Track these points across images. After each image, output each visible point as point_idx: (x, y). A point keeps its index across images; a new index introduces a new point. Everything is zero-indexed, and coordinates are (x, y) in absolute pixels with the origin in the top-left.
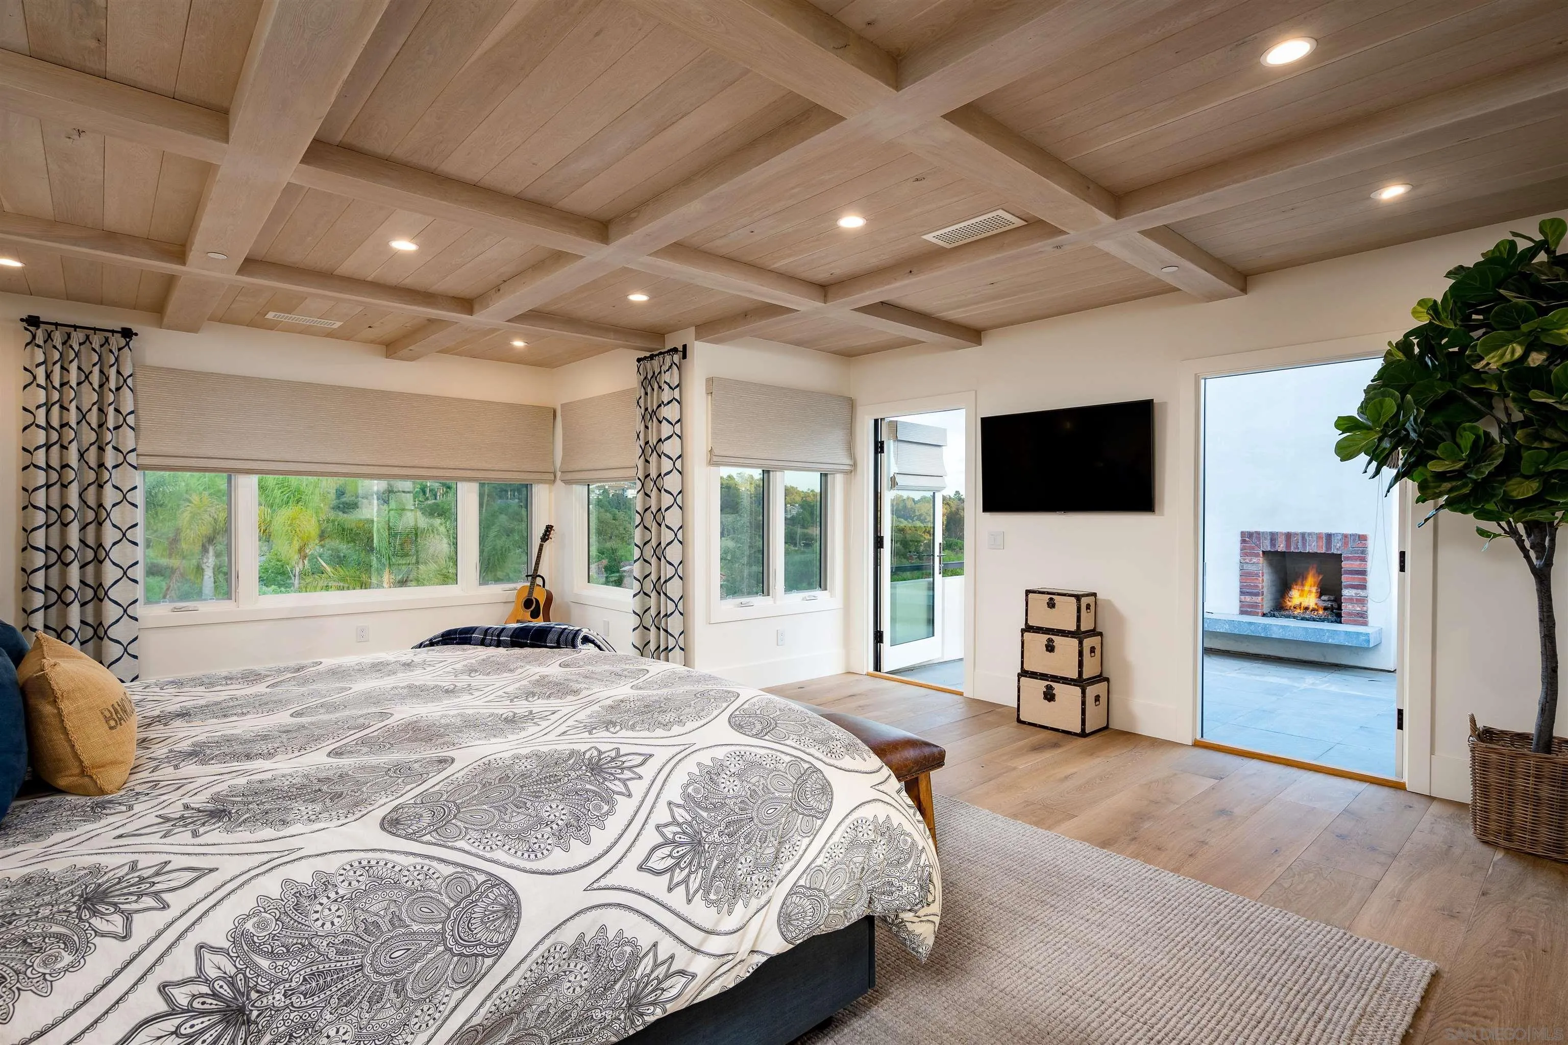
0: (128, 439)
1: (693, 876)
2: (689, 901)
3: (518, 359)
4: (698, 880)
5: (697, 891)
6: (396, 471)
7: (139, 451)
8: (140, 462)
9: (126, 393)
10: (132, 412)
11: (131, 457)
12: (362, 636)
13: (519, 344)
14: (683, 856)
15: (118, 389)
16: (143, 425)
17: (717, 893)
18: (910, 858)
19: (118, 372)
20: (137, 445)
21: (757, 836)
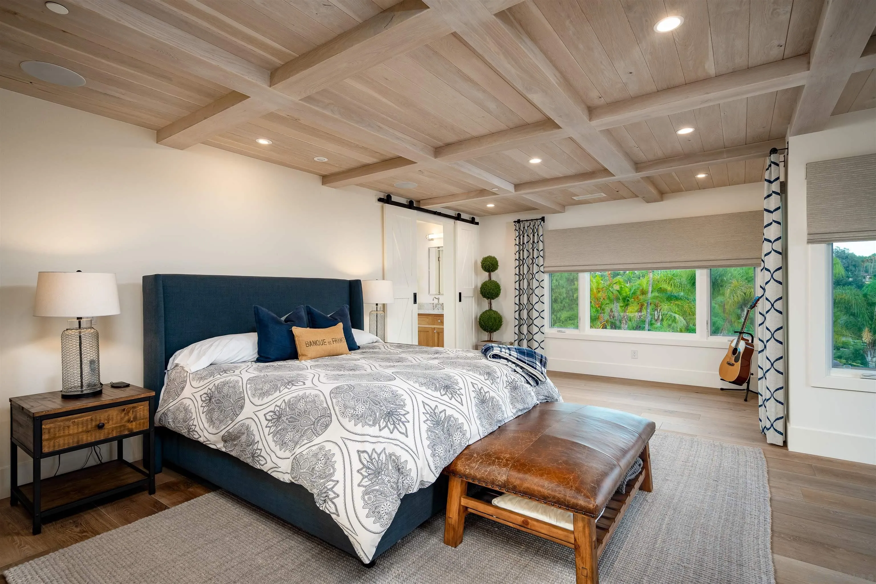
0: (541, 261)
1: (273, 427)
2: (269, 435)
3: (702, 186)
4: (273, 430)
5: (271, 433)
6: (649, 266)
7: (544, 265)
8: (545, 270)
9: (541, 243)
10: (542, 250)
11: (542, 269)
12: (634, 355)
13: (701, 176)
14: (274, 419)
15: (538, 242)
16: (546, 254)
17: (276, 439)
18: (324, 478)
19: (538, 235)
20: (544, 263)
21: (297, 428)
